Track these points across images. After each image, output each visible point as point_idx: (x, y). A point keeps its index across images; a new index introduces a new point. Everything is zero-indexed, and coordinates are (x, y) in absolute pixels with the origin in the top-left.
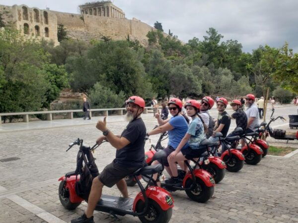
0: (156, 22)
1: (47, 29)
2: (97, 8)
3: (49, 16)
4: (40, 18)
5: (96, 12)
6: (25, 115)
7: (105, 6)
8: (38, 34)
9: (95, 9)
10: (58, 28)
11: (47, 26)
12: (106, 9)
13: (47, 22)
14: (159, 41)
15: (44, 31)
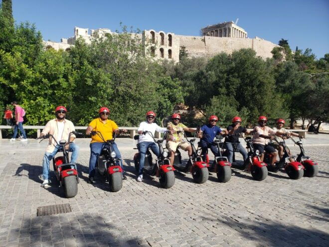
0: (281, 40)
1: (170, 51)
2: (218, 29)
3: (173, 39)
4: (165, 41)
5: (217, 33)
6: (132, 130)
7: (227, 27)
8: (163, 56)
9: (217, 31)
10: (180, 51)
11: (170, 48)
12: (227, 30)
13: (170, 44)
14: (286, 57)
15: (167, 53)
